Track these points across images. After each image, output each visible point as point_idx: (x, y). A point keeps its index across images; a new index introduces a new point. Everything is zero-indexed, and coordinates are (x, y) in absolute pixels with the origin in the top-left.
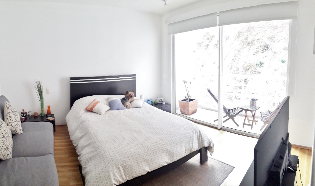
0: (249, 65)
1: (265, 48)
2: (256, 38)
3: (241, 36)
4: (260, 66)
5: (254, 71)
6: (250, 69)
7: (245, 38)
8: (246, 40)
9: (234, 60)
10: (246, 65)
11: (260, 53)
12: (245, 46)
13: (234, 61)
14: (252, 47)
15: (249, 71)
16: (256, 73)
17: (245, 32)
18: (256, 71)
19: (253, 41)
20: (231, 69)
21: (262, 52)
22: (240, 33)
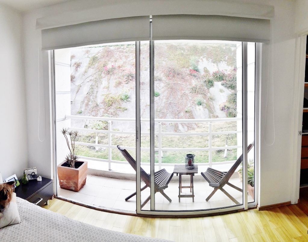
0: (111, 99)
1: (130, 78)
2: (117, 65)
3: (96, 63)
4: (125, 100)
5: (118, 107)
6: (113, 105)
7: (102, 65)
8: (104, 68)
9: (91, 93)
10: (108, 100)
11: (124, 84)
12: (103, 75)
13: (90, 95)
14: (112, 77)
15: (112, 107)
16: (121, 109)
17: (101, 58)
18: (121, 107)
19: (113, 68)
20: (87, 105)
21: (126, 82)
22: (95, 59)
